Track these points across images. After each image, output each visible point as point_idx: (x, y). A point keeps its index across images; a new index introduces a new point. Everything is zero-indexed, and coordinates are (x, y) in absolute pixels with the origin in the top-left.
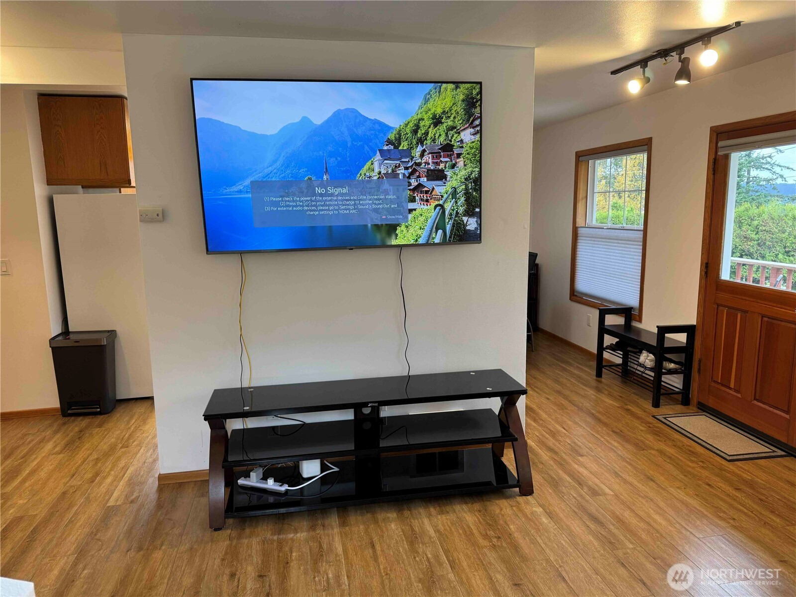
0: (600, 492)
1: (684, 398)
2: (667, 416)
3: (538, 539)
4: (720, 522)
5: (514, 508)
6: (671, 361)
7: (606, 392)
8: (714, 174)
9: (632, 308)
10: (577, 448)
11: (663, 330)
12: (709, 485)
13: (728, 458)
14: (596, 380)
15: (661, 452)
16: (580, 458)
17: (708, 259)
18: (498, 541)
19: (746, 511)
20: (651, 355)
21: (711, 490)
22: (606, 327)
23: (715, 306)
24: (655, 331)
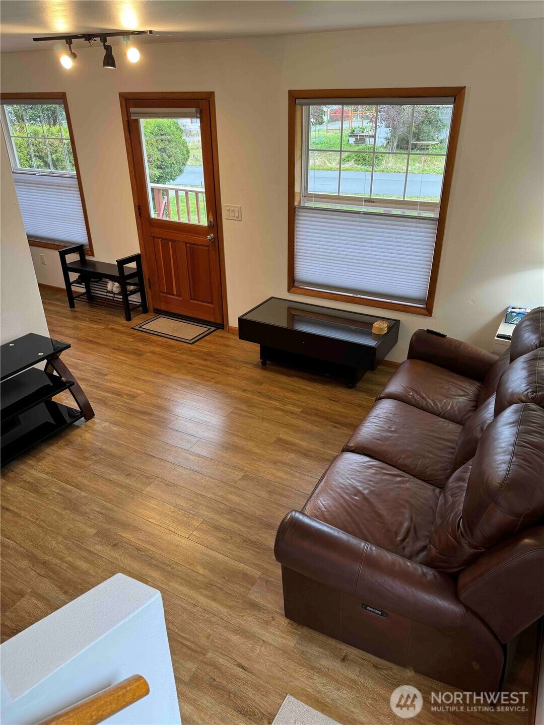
1: (144, 308)
2: (141, 325)
3: (120, 442)
5: (89, 431)
6: (131, 284)
8: (130, 134)
9: (83, 245)
10: (100, 371)
11: (122, 263)
13: (191, 342)
14: (71, 311)
15: (152, 352)
17: (139, 203)
20: (116, 283)
22: (68, 266)
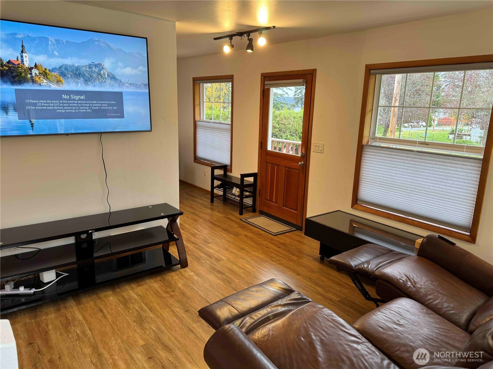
0: (220, 259)
1: (253, 209)
2: (247, 218)
3: (194, 287)
4: (273, 263)
5: (179, 275)
6: (247, 191)
7: (217, 210)
8: (263, 98)
9: (227, 165)
10: (206, 240)
11: (243, 176)
12: (267, 247)
13: (274, 234)
14: (211, 205)
15: (246, 236)
16: (208, 245)
17: (262, 141)
18: (173, 293)
19: (283, 256)
20: (238, 189)
21: (268, 249)
22: (215, 176)
23: (266, 163)
24: (240, 177)
